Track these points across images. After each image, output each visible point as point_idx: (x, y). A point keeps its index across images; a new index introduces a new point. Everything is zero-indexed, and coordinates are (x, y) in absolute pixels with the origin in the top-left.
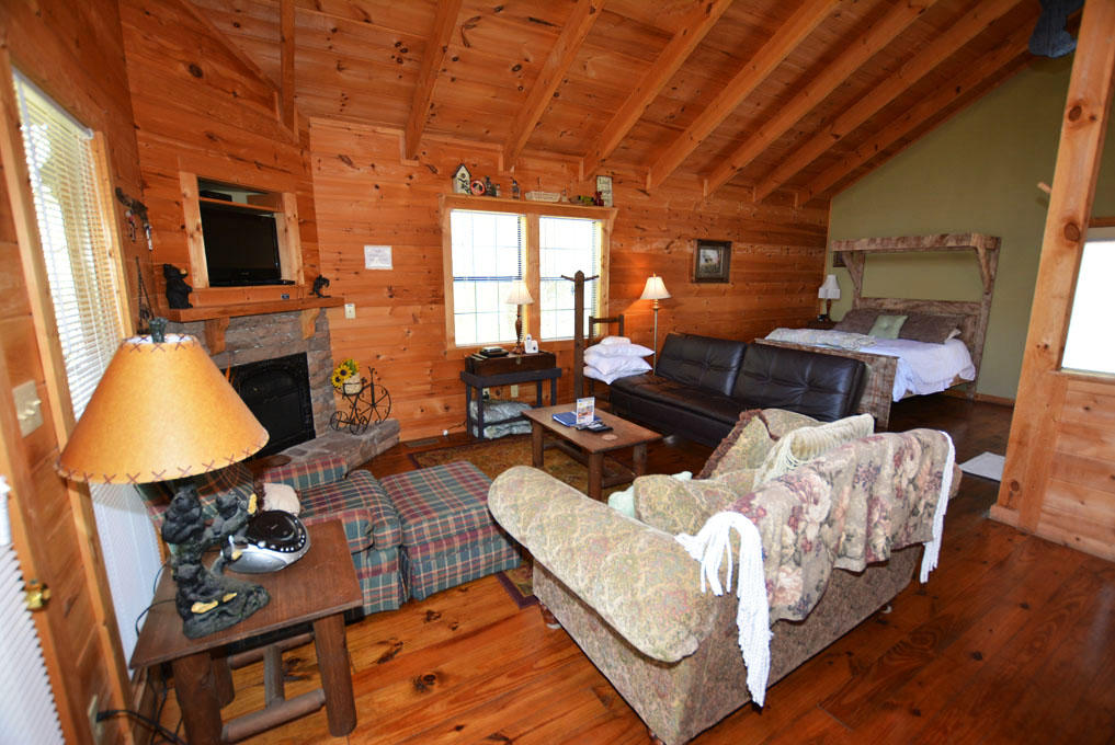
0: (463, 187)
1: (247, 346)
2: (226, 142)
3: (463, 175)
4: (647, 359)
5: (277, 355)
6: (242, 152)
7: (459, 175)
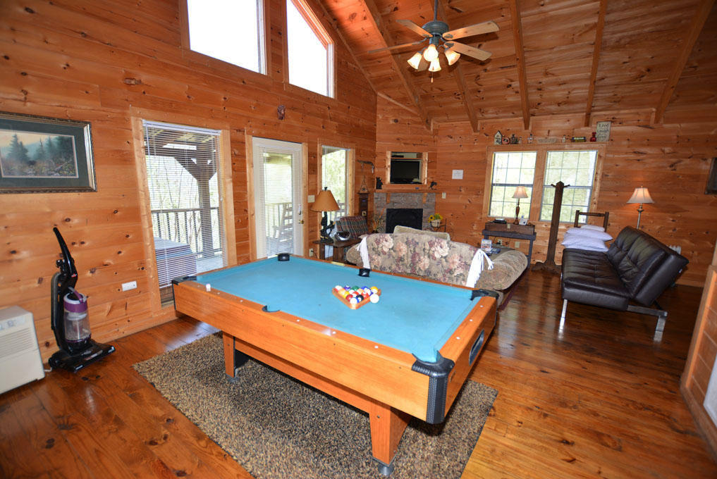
0: (497, 141)
1: (399, 203)
2: (403, 139)
3: (498, 136)
4: (606, 242)
5: (409, 207)
6: (408, 142)
7: (496, 136)
